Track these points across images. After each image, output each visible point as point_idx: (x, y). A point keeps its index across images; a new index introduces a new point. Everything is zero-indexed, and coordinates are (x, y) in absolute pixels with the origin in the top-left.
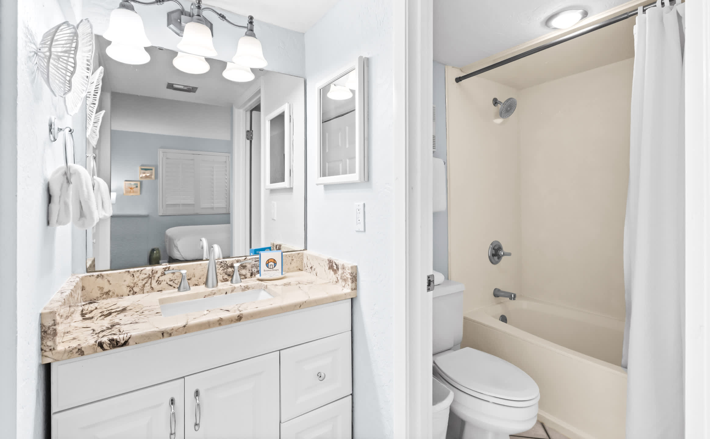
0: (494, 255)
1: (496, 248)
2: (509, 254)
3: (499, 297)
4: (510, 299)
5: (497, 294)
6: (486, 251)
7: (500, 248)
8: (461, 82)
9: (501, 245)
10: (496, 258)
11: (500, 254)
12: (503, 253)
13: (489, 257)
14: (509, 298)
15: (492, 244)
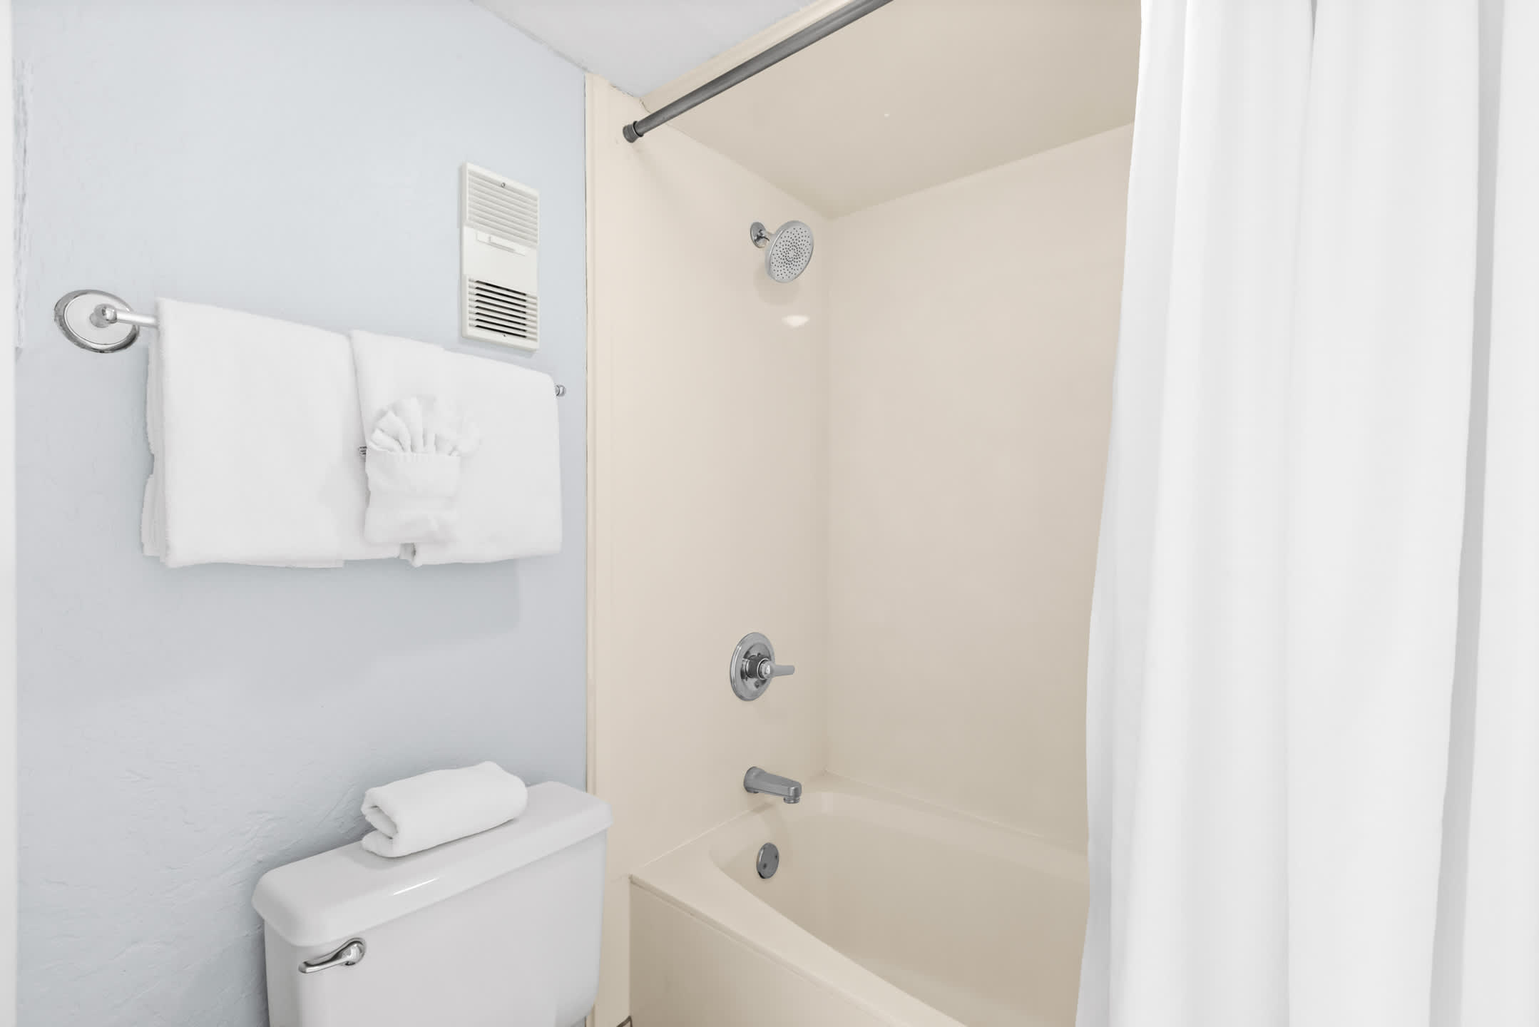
0: (744, 675)
1: (754, 653)
2: (789, 671)
3: (757, 792)
4: (784, 799)
5: (755, 783)
6: (726, 663)
7: (765, 657)
8: (640, 139)
9: (770, 645)
10: (751, 682)
11: (763, 671)
12: (771, 668)
13: (732, 681)
14: (782, 798)
15: (742, 642)
